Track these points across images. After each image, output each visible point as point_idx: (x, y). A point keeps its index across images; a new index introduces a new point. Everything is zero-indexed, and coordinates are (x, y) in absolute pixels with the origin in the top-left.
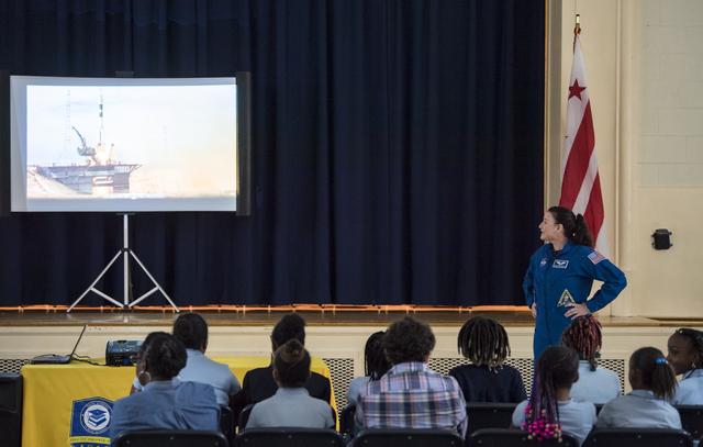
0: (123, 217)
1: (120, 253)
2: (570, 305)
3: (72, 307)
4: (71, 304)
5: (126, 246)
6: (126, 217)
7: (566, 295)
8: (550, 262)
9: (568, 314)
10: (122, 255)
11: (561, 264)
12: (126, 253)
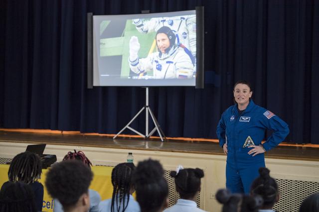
0: (145, 89)
1: (143, 108)
2: (252, 146)
3: (118, 135)
4: (117, 133)
5: (147, 104)
6: (147, 89)
7: (249, 140)
8: (237, 118)
9: (250, 153)
10: (145, 110)
11: (245, 119)
12: (147, 109)
